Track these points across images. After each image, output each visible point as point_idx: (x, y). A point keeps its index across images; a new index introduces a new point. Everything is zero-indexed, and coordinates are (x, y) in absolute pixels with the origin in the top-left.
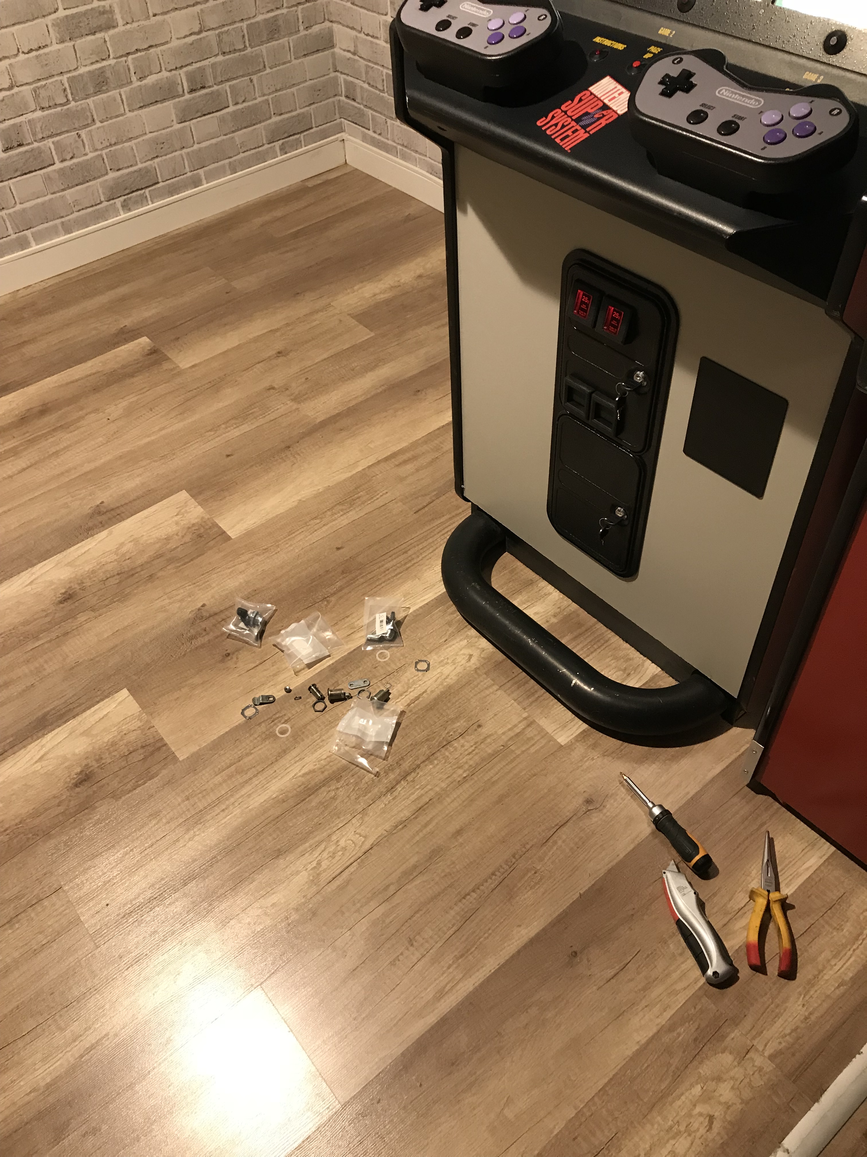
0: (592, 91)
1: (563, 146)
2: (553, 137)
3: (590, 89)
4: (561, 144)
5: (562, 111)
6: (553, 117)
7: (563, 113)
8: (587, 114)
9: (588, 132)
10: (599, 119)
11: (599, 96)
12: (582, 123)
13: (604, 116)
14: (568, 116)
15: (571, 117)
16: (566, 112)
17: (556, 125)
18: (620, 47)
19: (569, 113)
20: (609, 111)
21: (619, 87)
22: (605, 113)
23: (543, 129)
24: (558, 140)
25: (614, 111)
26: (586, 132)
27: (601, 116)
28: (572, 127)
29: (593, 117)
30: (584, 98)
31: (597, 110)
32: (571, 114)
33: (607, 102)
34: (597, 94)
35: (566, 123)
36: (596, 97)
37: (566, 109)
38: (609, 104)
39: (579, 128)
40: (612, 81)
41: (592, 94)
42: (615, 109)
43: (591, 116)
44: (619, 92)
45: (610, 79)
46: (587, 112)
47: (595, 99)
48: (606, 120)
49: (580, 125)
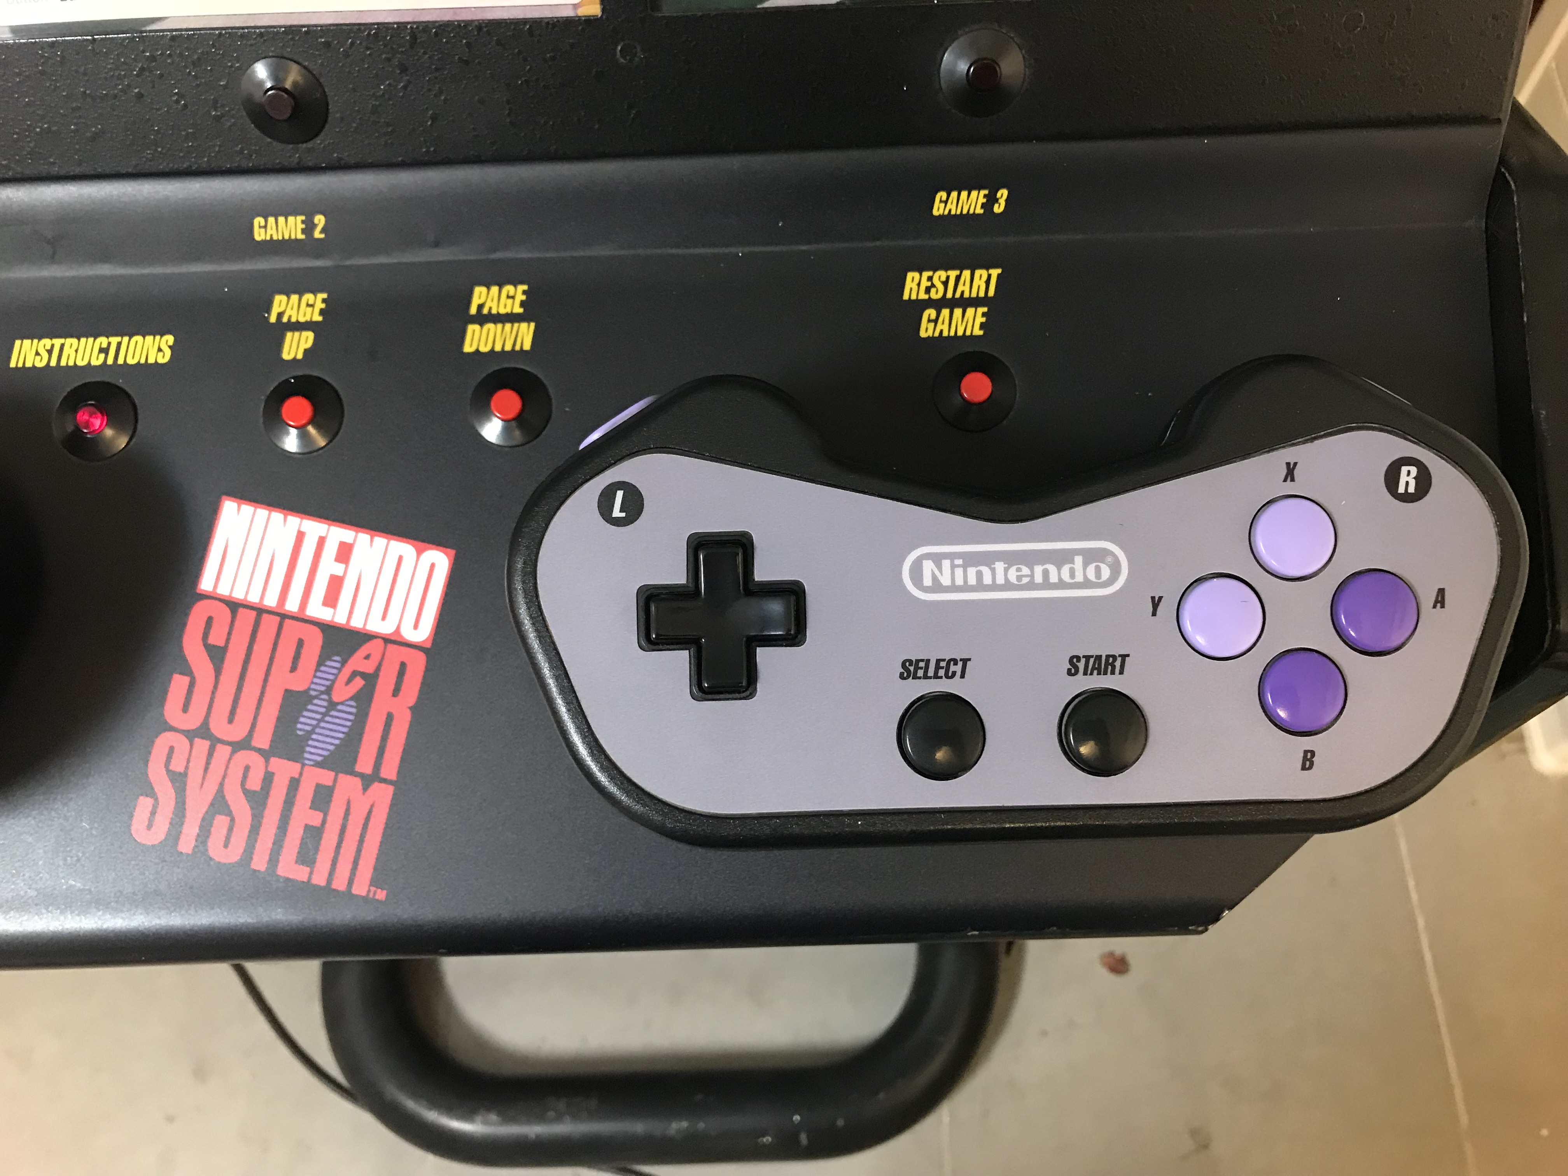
0: (223, 590)
1: (338, 886)
2: (258, 864)
3: (206, 584)
4: (319, 879)
5: (190, 735)
6: (179, 780)
7: (202, 745)
8: (295, 702)
9: (375, 776)
10: (364, 698)
11: (271, 601)
12: (316, 750)
13: (371, 679)
14: (234, 747)
15: (246, 743)
16: (204, 731)
17: (220, 804)
18: (157, 349)
20: (374, 651)
21: (314, 528)
22: (357, 662)
23: (185, 844)
24: (288, 867)
25: (387, 640)
26: (368, 781)
27: (359, 683)
28: (294, 784)
29: (332, 705)
30: (217, 638)
31: (320, 663)
32: (238, 732)
33: (324, 614)
34: (254, 598)
35: (255, 783)
36: (260, 611)
37: (192, 721)
38: (339, 616)
39: (326, 777)
40: (262, 513)
41: (234, 606)
42: (386, 628)
43: (321, 703)
44: (331, 550)
45: (247, 509)
46: (288, 694)
47: (269, 624)
48: (396, 692)
49: (318, 764)
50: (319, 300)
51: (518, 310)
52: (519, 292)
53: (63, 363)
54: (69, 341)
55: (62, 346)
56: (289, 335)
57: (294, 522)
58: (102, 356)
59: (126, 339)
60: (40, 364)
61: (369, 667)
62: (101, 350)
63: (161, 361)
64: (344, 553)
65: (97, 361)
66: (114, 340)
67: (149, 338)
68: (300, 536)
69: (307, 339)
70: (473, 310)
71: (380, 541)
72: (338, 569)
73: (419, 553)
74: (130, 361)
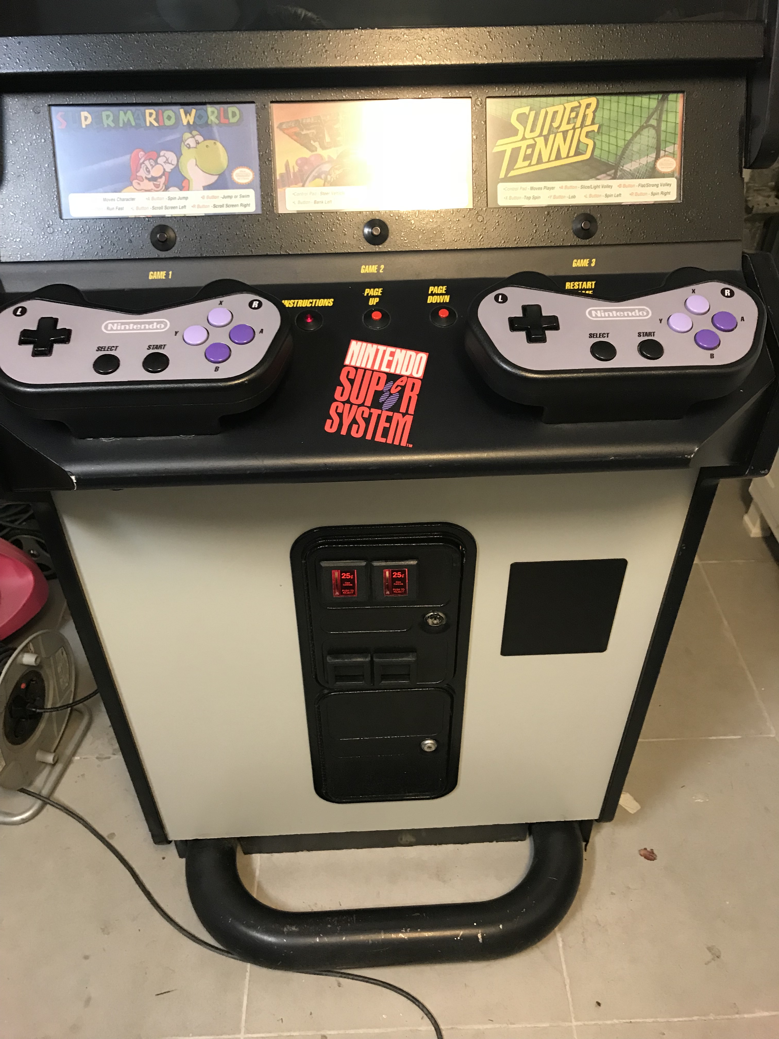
0: (353, 364)
1: (396, 443)
2: (369, 437)
3: (347, 362)
4: (390, 441)
5: (344, 403)
6: (340, 415)
7: (348, 406)
8: (378, 394)
9: (406, 413)
10: (401, 393)
11: (369, 366)
12: (387, 406)
13: (403, 388)
14: (359, 406)
15: (363, 405)
16: (348, 401)
17: (354, 421)
18: (328, 302)
19: (353, 400)
20: (404, 379)
21: (382, 348)
22: (398, 382)
23: (344, 432)
24: (378, 438)
25: (408, 377)
26: (404, 415)
27: (399, 388)
28: (379, 416)
29: (391, 394)
30: (351, 376)
31: (386, 383)
32: (360, 401)
33: (387, 370)
34: (363, 366)
35: (366, 415)
36: (365, 370)
37: (345, 398)
38: (392, 371)
39: (390, 414)
40: (364, 344)
41: (356, 368)
42: (408, 373)
43: (387, 394)
44: (388, 353)
45: (360, 343)
46: (376, 391)
47: (368, 374)
48: (412, 390)
49: (387, 410)
50: (380, 290)
51: (444, 292)
52: (444, 288)
53: (298, 306)
54: (300, 301)
55: (298, 302)
56: (371, 299)
57: (375, 346)
58: (311, 304)
59: (318, 300)
60: (290, 306)
61: (403, 384)
62: (310, 303)
63: (329, 305)
64: (392, 354)
65: (309, 305)
66: (314, 300)
67: (326, 300)
68: (377, 351)
69: (377, 300)
70: (430, 292)
71: (404, 351)
72: (391, 358)
73: (417, 354)
74: (319, 305)
